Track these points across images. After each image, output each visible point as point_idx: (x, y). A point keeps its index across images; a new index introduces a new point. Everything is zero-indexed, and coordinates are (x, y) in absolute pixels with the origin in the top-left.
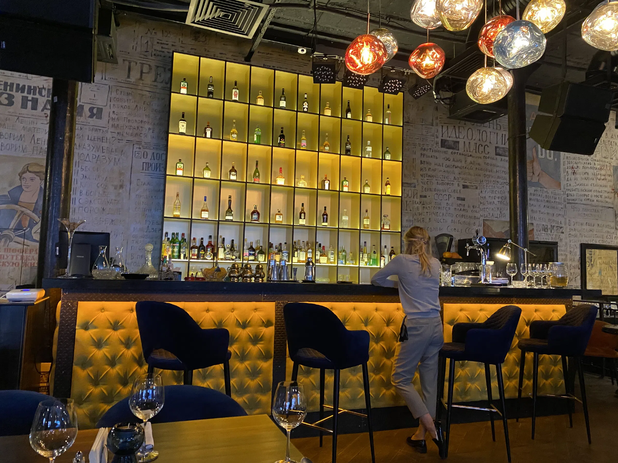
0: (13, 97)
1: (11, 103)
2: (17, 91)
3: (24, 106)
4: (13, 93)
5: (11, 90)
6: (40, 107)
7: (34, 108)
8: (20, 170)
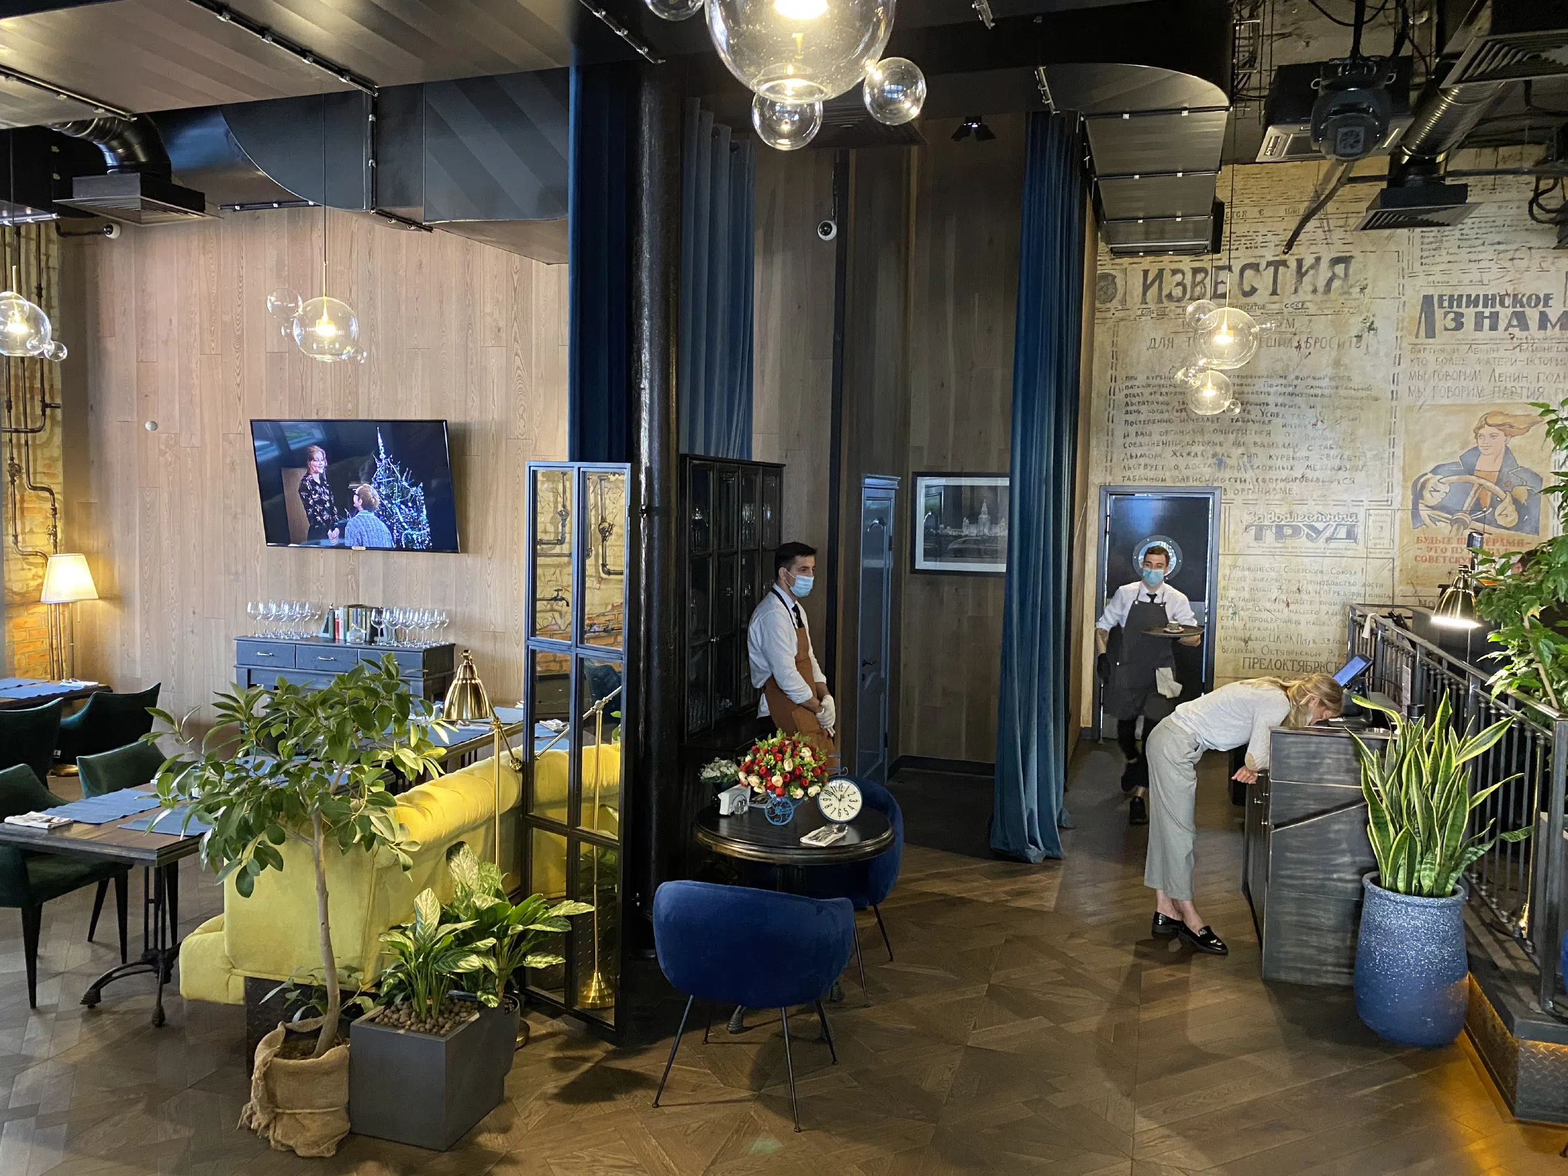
0: (1462, 315)
1: (1459, 326)
2: (1467, 306)
3: (1478, 327)
4: (1463, 310)
5: (1459, 306)
6: (1502, 325)
7: (1494, 327)
8: (1475, 424)
